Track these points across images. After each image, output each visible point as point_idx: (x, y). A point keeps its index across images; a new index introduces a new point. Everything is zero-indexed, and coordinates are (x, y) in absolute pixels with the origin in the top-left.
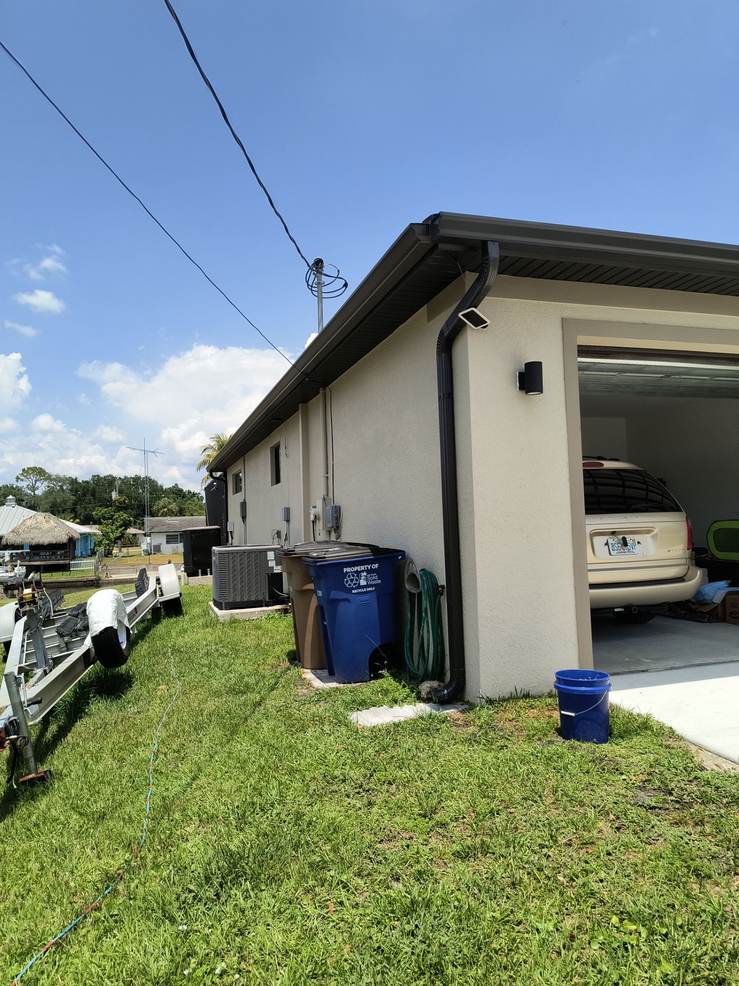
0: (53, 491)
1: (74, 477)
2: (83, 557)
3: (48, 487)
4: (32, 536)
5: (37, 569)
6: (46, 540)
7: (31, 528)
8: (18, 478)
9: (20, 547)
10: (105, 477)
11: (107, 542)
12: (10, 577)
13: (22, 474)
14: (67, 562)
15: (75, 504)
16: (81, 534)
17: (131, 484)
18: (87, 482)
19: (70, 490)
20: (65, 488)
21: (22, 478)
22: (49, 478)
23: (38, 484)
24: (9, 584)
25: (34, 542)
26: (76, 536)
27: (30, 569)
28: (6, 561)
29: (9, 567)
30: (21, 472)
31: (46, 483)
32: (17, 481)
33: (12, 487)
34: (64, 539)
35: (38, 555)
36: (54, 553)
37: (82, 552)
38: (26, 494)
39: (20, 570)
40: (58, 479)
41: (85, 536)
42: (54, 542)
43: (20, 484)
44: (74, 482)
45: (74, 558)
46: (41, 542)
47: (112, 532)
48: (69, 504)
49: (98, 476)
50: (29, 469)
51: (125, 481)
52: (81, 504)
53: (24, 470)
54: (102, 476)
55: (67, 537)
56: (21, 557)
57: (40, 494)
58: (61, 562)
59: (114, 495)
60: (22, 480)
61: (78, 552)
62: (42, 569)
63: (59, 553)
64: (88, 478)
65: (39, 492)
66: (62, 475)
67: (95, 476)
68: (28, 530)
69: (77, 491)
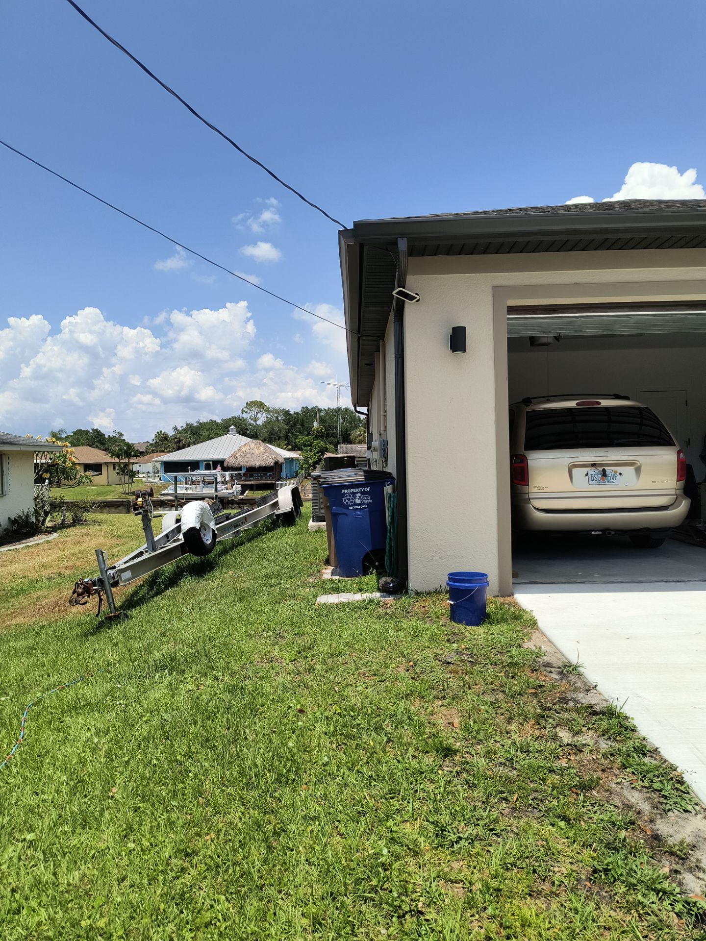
0: (271, 421)
1: (287, 409)
2: (288, 478)
3: (267, 417)
4: (247, 460)
5: (251, 488)
6: (257, 463)
7: (245, 453)
8: (243, 411)
9: (240, 469)
10: (312, 408)
11: (307, 466)
12: (229, 493)
13: (246, 407)
14: (274, 482)
15: (288, 432)
16: (286, 459)
17: (333, 415)
18: (297, 413)
19: (284, 420)
20: (280, 418)
21: (247, 410)
22: (267, 410)
23: (259, 415)
24: (230, 499)
25: (248, 465)
26: (281, 460)
27: (245, 488)
28: (227, 480)
29: (229, 486)
31: (265, 414)
32: (243, 413)
33: (239, 419)
34: (271, 462)
35: (252, 475)
36: (264, 474)
37: (287, 474)
38: (250, 424)
39: (237, 488)
40: (275, 411)
41: (290, 461)
42: (264, 465)
43: (245, 416)
44: (287, 413)
45: (279, 479)
46: (253, 465)
47: (311, 458)
48: (283, 432)
49: (307, 408)
50: (251, 402)
51: (328, 412)
52: (293, 433)
53: (247, 403)
54: (309, 408)
55: (273, 461)
56: (239, 477)
57: (261, 424)
58: (269, 482)
59: (316, 425)
60: (247, 412)
61: (283, 474)
62: (255, 488)
63: (268, 474)
64: (299, 410)
66: (277, 407)
67: (304, 408)
68: (244, 455)
69: (289, 421)
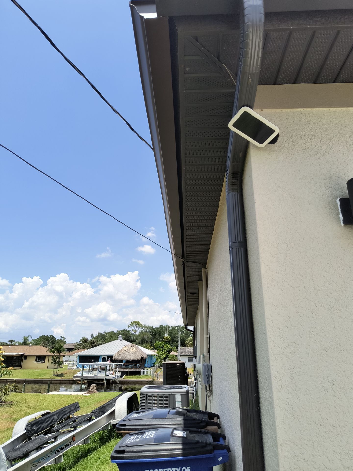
0: (143, 332)
1: (152, 326)
2: (149, 367)
3: (141, 330)
4: (126, 356)
5: (127, 373)
6: (131, 358)
8: (129, 326)
9: (122, 361)
11: (160, 360)
12: (113, 377)
13: (131, 324)
14: (140, 370)
15: (151, 339)
16: (148, 355)
17: (176, 329)
18: (157, 328)
19: (150, 332)
20: (148, 331)
21: (131, 326)
22: (142, 326)
23: (137, 329)
25: (126, 359)
26: (145, 356)
27: (123, 373)
29: (113, 372)
30: (130, 323)
32: (129, 327)
33: (126, 331)
34: (139, 358)
35: (128, 365)
36: (135, 365)
37: (148, 365)
38: (132, 334)
39: (119, 374)
40: (145, 327)
41: (151, 357)
42: (135, 359)
43: (130, 329)
44: (152, 328)
45: (144, 368)
46: (129, 359)
47: (162, 355)
48: (149, 339)
49: (162, 325)
50: (134, 322)
51: (174, 328)
52: (154, 339)
53: (131, 322)
54: (164, 325)
55: (141, 357)
56: (120, 366)
58: (137, 370)
59: (166, 335)
60: (131, 327)
61: (146, 365)
62: (129, 373)
63: (137, 365)
64: (158, 326)
65: (137, 333)
66: (147, 325)
68: (124, 353)
69: (153, 333)
